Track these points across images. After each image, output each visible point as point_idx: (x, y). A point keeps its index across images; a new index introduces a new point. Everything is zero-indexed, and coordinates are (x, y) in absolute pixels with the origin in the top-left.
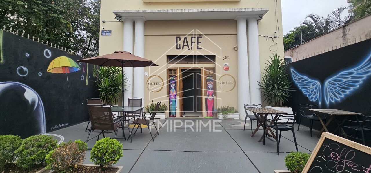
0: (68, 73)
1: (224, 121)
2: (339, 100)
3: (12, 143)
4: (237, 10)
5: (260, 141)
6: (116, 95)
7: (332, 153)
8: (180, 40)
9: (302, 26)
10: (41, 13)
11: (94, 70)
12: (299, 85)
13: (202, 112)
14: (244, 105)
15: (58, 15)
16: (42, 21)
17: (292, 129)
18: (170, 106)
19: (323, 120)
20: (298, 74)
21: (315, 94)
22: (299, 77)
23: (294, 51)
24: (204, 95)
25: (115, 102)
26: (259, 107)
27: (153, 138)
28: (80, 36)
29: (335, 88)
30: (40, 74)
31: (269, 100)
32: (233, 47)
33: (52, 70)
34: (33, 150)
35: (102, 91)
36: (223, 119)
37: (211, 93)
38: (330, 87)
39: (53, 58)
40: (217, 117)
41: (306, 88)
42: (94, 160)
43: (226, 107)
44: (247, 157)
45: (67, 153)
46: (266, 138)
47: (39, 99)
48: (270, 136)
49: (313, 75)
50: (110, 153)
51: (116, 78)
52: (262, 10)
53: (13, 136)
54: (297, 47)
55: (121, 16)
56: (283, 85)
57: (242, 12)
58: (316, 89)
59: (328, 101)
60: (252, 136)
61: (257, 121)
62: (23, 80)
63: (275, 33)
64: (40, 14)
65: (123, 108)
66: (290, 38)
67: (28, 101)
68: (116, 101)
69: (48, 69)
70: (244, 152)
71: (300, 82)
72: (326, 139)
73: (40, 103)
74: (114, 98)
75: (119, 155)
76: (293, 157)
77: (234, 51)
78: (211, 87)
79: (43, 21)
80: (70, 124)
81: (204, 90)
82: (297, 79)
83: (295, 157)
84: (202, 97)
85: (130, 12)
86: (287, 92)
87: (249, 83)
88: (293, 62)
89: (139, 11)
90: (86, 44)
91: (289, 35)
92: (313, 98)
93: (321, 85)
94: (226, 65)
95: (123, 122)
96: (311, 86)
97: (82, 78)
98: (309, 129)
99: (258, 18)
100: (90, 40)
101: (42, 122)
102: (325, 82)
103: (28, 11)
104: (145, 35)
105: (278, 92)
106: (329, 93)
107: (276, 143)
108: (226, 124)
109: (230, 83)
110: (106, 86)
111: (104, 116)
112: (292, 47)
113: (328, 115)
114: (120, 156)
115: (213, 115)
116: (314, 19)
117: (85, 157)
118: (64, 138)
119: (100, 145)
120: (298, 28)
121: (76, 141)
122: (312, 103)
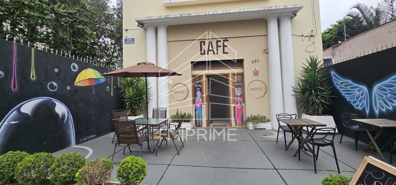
0: (94, 85)
1: (254, 131)
2: (391, 108)
3: (46, 161)
4: (267, 9)
5: (295, 156)
6: (140, 105)
7: (375, 182)
8: (204, 44)
9: (346, 18)
10: (68, 25)
11: (119, 81)
12: (341, 90)
13: (230, 120)
14: (277, 115)
15: (83, 26)
16: (68, 33)
17: (332, 144)
18: (196, 115)
19: (371, 132)
20: (340, 78)
21: (362, 100)
22: (341, 82)
23: (336, 49)
24: (232, 102)
25: (139, 112)
26: (294, 117)
27: (178, 152)
28: (105, 43)
29: (386, 94)
30: (68, 88)
31: (306, 108)
32: (263, 50)
33: (79, 83)
34: (64, 168)
35: (127, 102)
36: (253, 129)
37: (239, 101)
38: (379, 93)
39: (80, 71)
40: (247, 126)
41: (350, 94)
42: (119, 180)
43: (257, 116)
44: (280, 175)
45: (95, 172)
46: (301, 153)
47: (68, 112)
48: (306, 150)
49: (358, 79)
50: (135, 172)
51: (140, 87)
52: (296, 6)
53: (46, 154)
54: (340, 44)
55: (144, 23)
56: (322, 91)
57: (272, 10)
58: (362, 95)
59: (377, 110)
60: (286, 150)
61: (291, 133)
62: (54, 95)
63: (312, 31)
64: (66, 26)
65: (148, 120)
66: (332, 34)
67: (58, 115)
68: (141, 111)
69: (75, 83)
70: (276, 169)
71: (343, 86)
72: (369, 165)
73: (69, 116)
74: (139, 108)
75: (143, 174)
76: (331, 181)
77: (264, 54)
78: (239, 94)
79: (70, 32)
80: (98, 136)
81: (232, 99)
82: (339, 83)
83: (333, 182)
84: (230, 105)
85: (152, 18)
86: (327, 99)
87: (283, 88)
88: (334, 64)
89: (161, 16)
90: (110, 51)
91: (330, 30)
92: (359, 105)
93: (368, 91)
94: (256, 69)
95: (148, 135)
96: (356, 91)
97: (108, 89)
98: (353, 141)
99: (291, 16)
100: (114, 47)
101: (72, 135)
102: (373, 88)
103: (56, 24)
104: (168, 42)
105: (316, 99)
106: (379, 100)
107: (313, 158)
108: (257, 135)
109: (260, 89)
110: (131, 96)
111: (129, 127)
112: (333, 44)
113: (378, 128)
114: (145, 175)
115: (242, 125)
116: (360, 10)
117: (111, 175)
118: (92, 151)
119: (125, 164)
120: (341, 21)
121: (102, 159)
122: (357, 111)
